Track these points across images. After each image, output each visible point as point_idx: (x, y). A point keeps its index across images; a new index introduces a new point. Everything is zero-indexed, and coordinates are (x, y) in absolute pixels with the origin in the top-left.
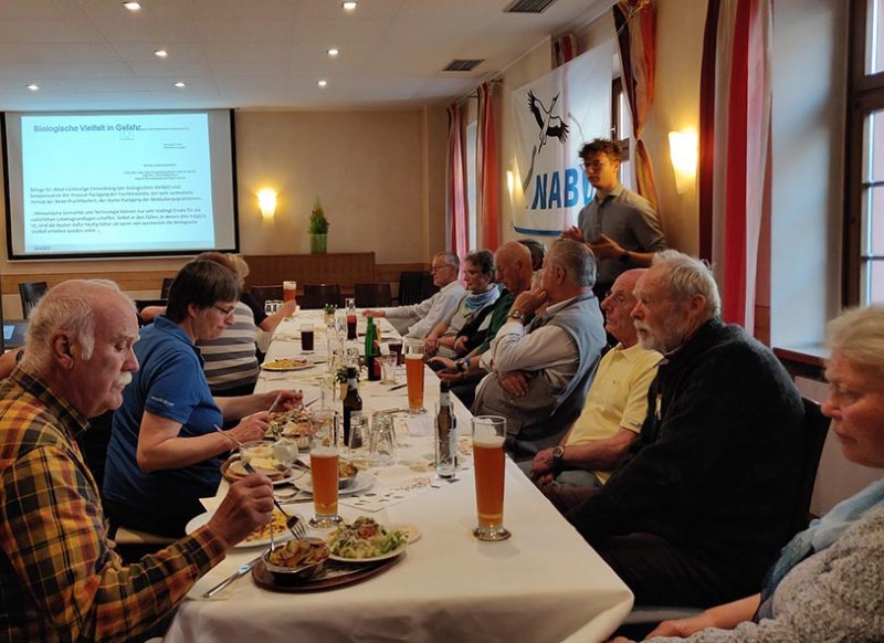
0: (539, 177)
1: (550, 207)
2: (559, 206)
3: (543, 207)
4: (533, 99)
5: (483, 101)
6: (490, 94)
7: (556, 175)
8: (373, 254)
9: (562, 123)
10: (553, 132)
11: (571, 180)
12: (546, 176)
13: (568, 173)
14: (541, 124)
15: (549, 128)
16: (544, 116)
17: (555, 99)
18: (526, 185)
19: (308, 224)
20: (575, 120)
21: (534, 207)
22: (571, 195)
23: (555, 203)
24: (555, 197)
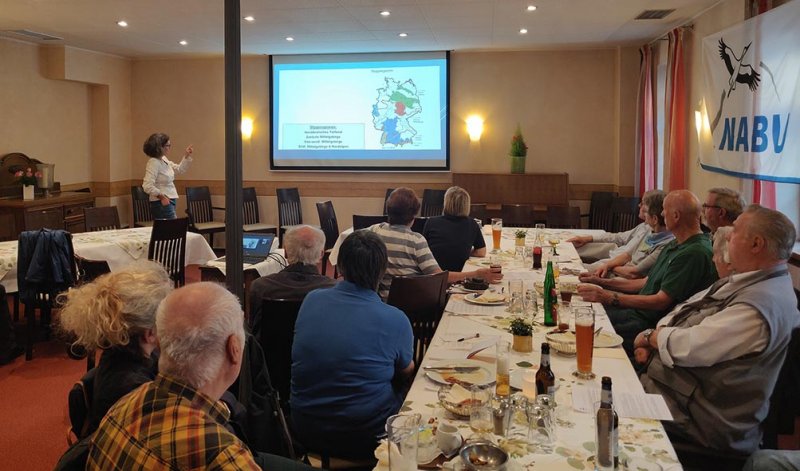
0: (727, 120)
1: (737, 149)
2: (746, 149)
3: (731, 148)
4: (723, 46)
5: (673, 45)
6: (681, 38)
7: (744, 120)
8: (566, 175)
9: (753, 71)
10: (742, 79)
11: (760, 126)
12: (734, 120)
13: (757, 120)
14: (731, 71)
15: (739, 74)
16: (734, 63)
17: (747, 48)
18: (714, 126)
19: (509, 147)
20: (767, 69)
21: (722, 148)
22: (760, 141)
23: (742, 146)
24: (743, 140)
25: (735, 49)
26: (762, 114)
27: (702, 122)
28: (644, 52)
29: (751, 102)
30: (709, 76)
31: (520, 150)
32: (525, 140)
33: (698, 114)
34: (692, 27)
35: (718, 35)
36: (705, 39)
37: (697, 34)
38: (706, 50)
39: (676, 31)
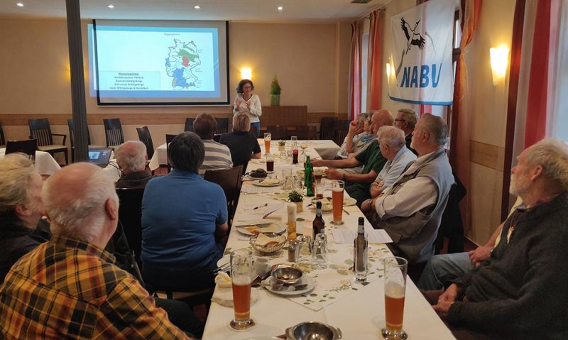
0: (405, 69)
1: (411, 86)
2: (416, 86)
3: (407, 86)
4: (404, 22)
5: (373, 21)
6: (378, 17)
7: (415, 68)
8: (306, 107)
9: (421, 38)
10: (415, 42)
11: (425, 71)
12: (409, 68)
13: (423, 68)
14: (408, 38)
15: (413, 40)
16: (410, 33)
17: (417, 23)
18: (397, 73)
19: (269, 89)
20: (429, 36)
21: (402, 86)
22: (424, 81)
23: (414, 84)
24: (415, 81)
25: (411, 24)
26: (426, 64)
27: (390, 70)
28: (355, 26)
29: (420, 57)
30: (395, 41)
31: (277, 90)
32: (280, 84)
33: (388, 65)
34: (385, 10)
35: (400, 16)
36: (392, 18)
37: (387, 14)
38: (392, 24)
39: (375, 12)
